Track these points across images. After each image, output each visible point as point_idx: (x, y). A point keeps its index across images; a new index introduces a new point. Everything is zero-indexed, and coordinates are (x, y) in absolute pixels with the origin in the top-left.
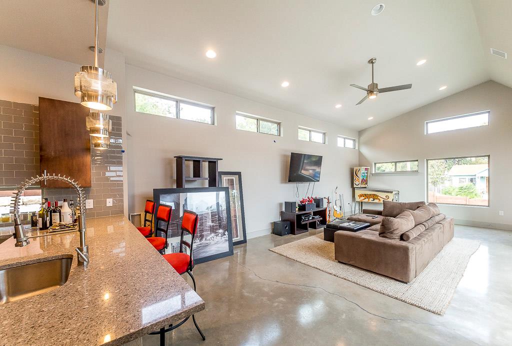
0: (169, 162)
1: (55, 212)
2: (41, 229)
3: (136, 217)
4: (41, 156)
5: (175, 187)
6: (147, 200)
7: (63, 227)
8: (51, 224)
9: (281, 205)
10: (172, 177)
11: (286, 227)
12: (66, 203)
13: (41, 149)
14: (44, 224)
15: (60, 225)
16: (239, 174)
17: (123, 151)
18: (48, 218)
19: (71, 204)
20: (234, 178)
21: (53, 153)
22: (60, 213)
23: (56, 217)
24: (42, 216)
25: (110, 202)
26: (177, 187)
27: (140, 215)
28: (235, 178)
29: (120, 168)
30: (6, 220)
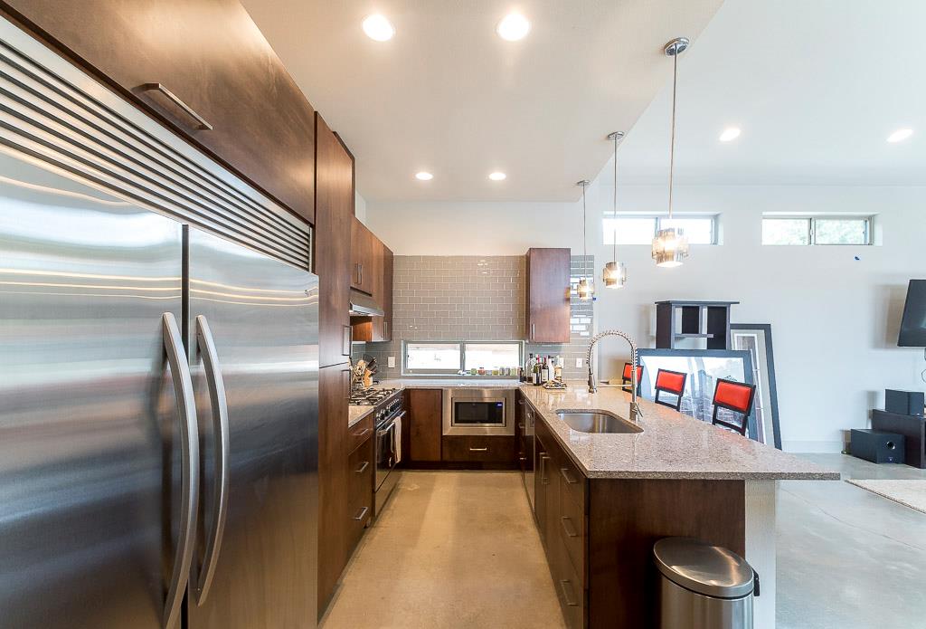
0: (644, 312)
2: (534, 385)
4: (530, 309)
5: (653, 346)
7: (557, 385)
8: (542, 381)
9: (872, 396)
11: (891, 445)
12: (550, 360)
13: (531, 302)
14: (537, 380)
16: (767, 328)
17: (595, 299)
18: (540, 375)
20: (755, 335)
21: (539, 307)
23: (545, 373)
24: (536, 372)
25: (580, 363)
26: (657, 347)
28: (758, 336)
30: (496, 373)
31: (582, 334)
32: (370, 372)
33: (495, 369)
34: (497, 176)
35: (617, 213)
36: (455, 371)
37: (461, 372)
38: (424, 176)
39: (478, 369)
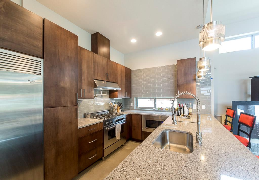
1: (182, 109)
2: (177, 115)
3: (218, 117)
4: (177, 85)
6: (228, 108)
7: (185, 116)
8: (180, 114)
10: (246, 93)
12: (186, 105)
13: (177, 82)
14: (178, 113)
15: (184, 115)
17: (212, 79)
18: (179, 111)
19: (187, 106)
21: (181, 83)
22: (183, 109)
23: (182, 111)
24: (177, 110)
25: (204, 107)
26: (251, 100)
27: (221, 116)
29: (210, 88)
30: (167, 110)
31: (205, 94)
32: (119, 108)
33: (166, 108)
34: (159, 34)
35: (226, 38)
36: (152, 108)
37: (154, 109)
38: (134, 41)
39: (160, 108)
